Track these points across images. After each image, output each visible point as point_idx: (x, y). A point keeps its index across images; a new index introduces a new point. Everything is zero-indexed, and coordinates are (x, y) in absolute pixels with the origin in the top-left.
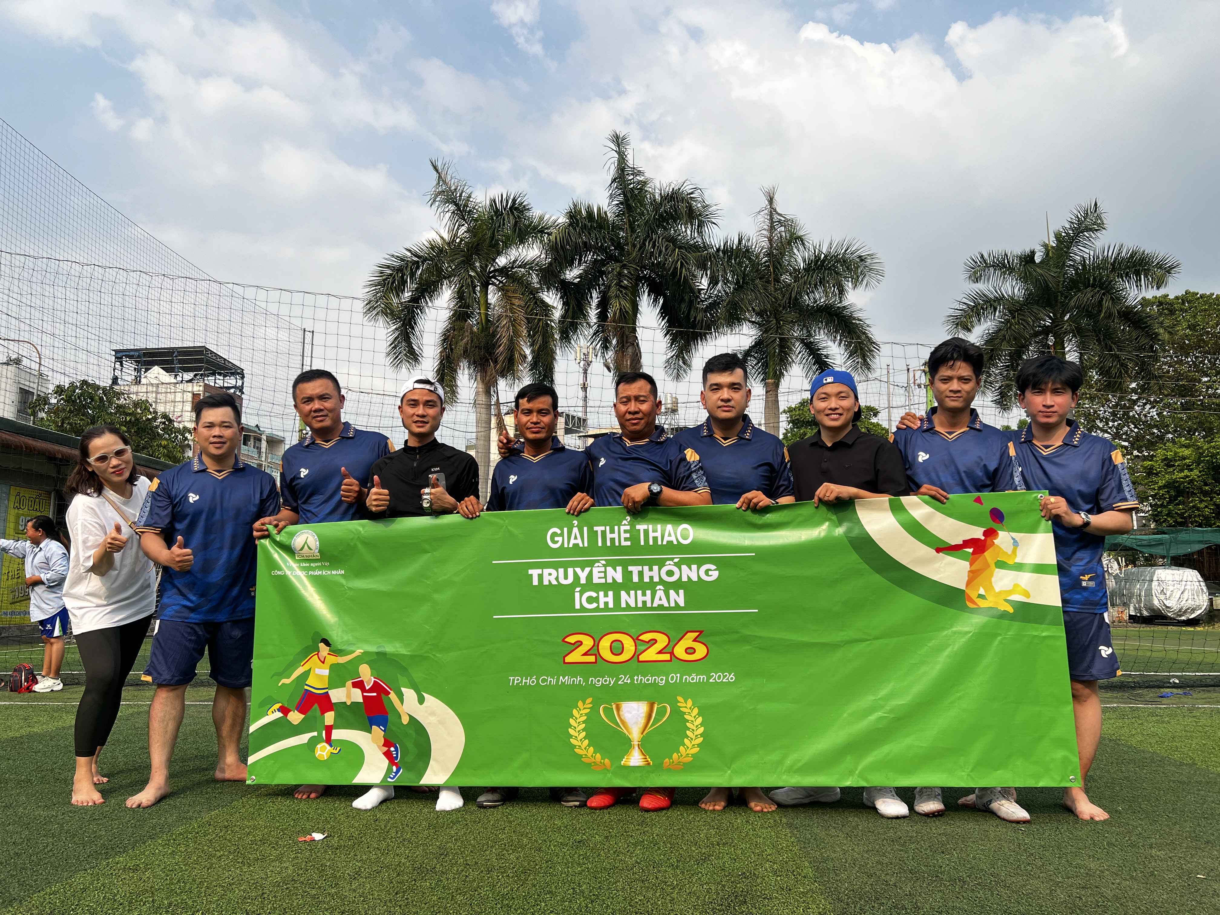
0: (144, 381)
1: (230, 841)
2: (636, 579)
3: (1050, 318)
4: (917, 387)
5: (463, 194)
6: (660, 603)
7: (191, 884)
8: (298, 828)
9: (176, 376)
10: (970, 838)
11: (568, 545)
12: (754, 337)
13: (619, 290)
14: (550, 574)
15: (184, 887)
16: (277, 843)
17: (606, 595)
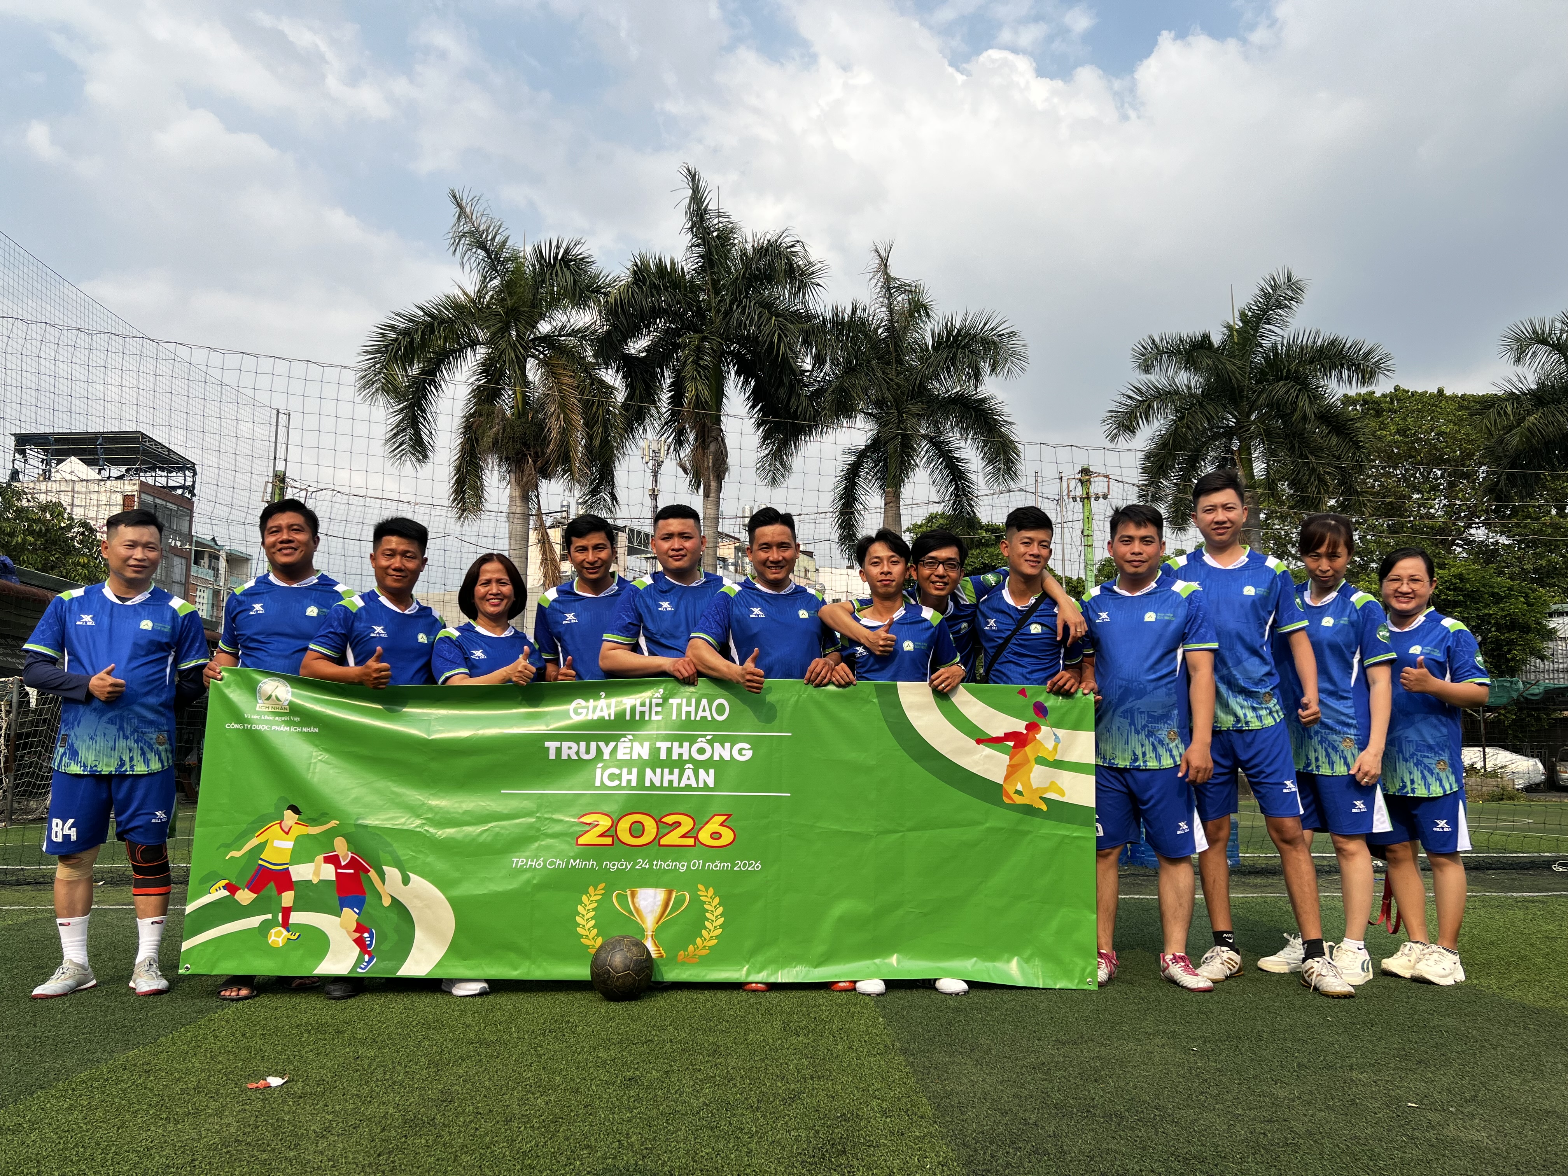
0: (55, 476)
1: (151, 1090)
3: (1235, 417)
4: (1071, 500)
5: (497, 238)
6: (689, 782)
7: (93, 1149)
8: (249, 1071)
9: (100, 470)
10: (1130, 1062)
11: (593, 717)
12: (871, 433)
13: (696, 370)
14: (570, 748)
15: (84, 1153)
16: (217, 1093)
17: (630, 773)
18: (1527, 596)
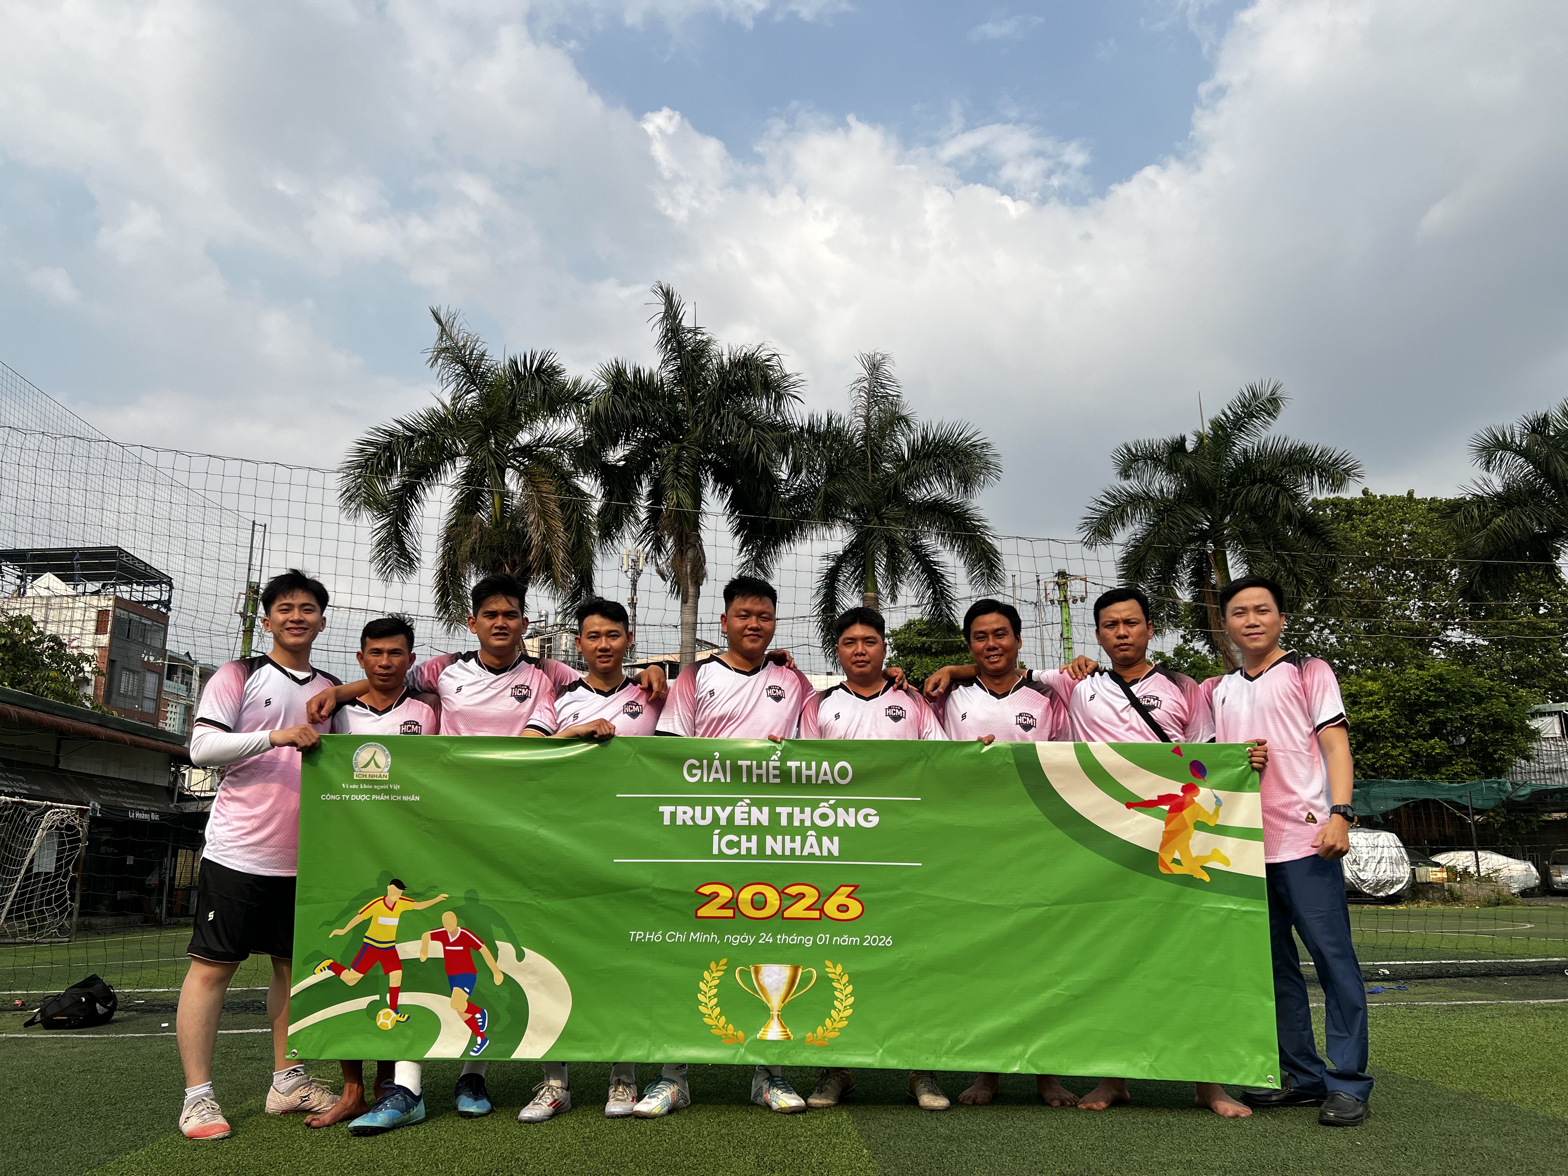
0: (30, 592)
2: (784, 822)
3: (1208, 520)
4: (1049, 603)
5: (475, 352)
6: (812, 851)
9: (75, 586)
11: (708, 779)
12: (849, 539)
13: (677, 478)
14: (685, 813)
17: (749, 840)
18: (1507, 697)
